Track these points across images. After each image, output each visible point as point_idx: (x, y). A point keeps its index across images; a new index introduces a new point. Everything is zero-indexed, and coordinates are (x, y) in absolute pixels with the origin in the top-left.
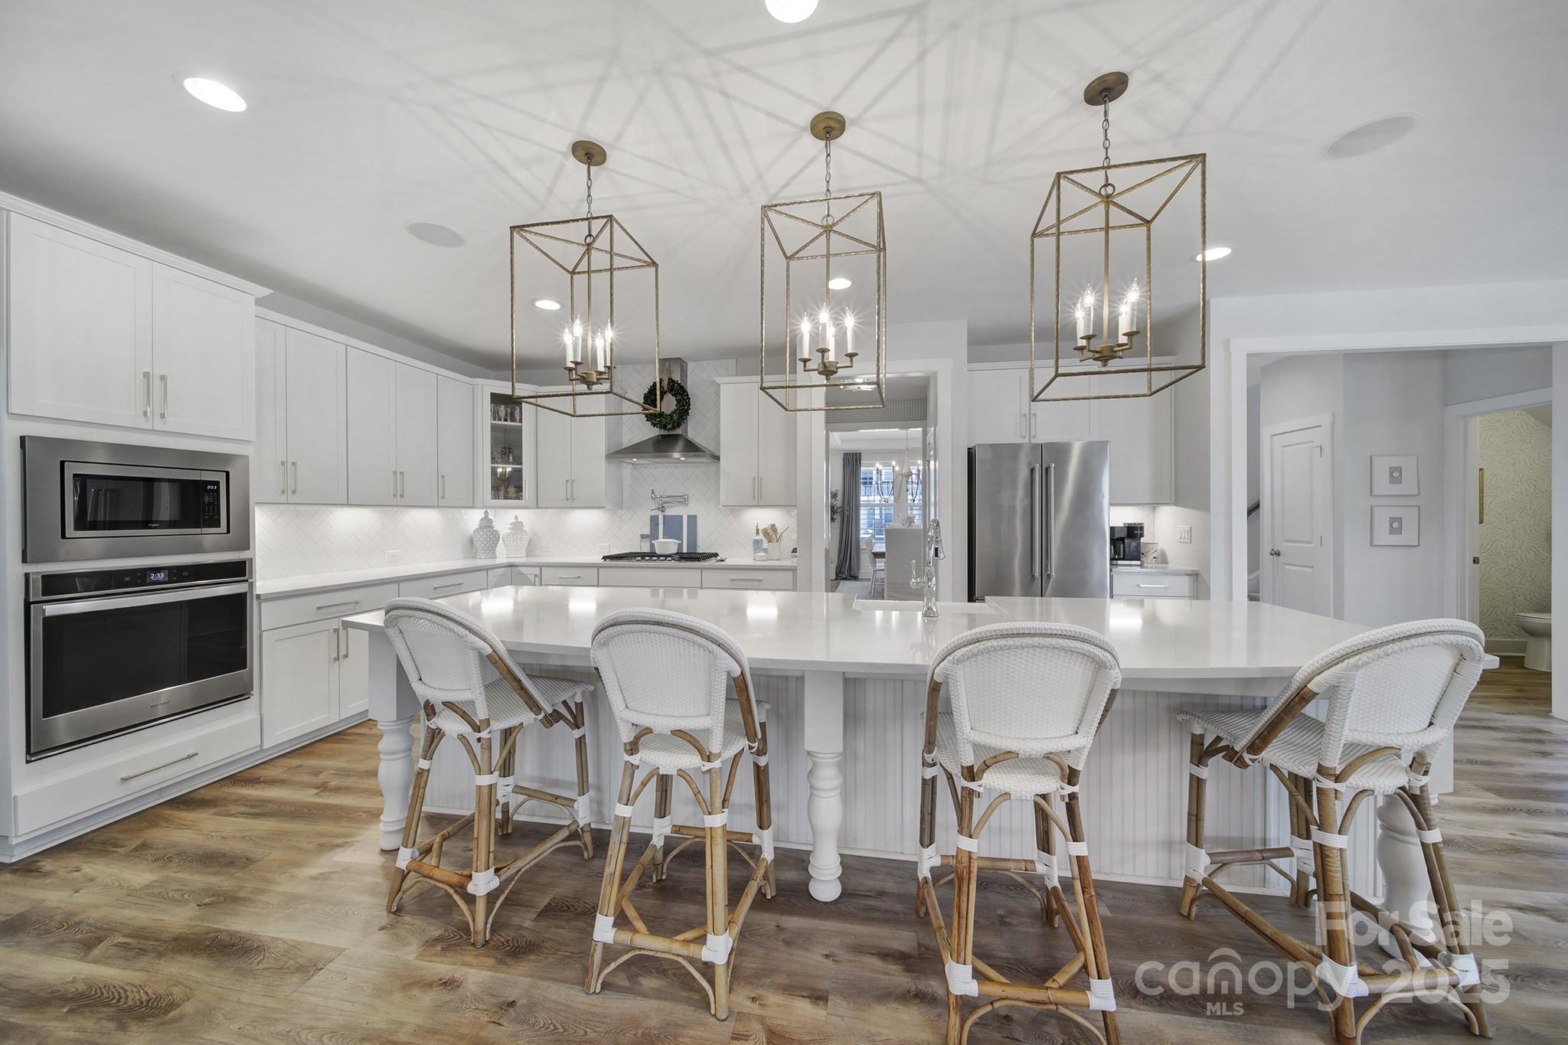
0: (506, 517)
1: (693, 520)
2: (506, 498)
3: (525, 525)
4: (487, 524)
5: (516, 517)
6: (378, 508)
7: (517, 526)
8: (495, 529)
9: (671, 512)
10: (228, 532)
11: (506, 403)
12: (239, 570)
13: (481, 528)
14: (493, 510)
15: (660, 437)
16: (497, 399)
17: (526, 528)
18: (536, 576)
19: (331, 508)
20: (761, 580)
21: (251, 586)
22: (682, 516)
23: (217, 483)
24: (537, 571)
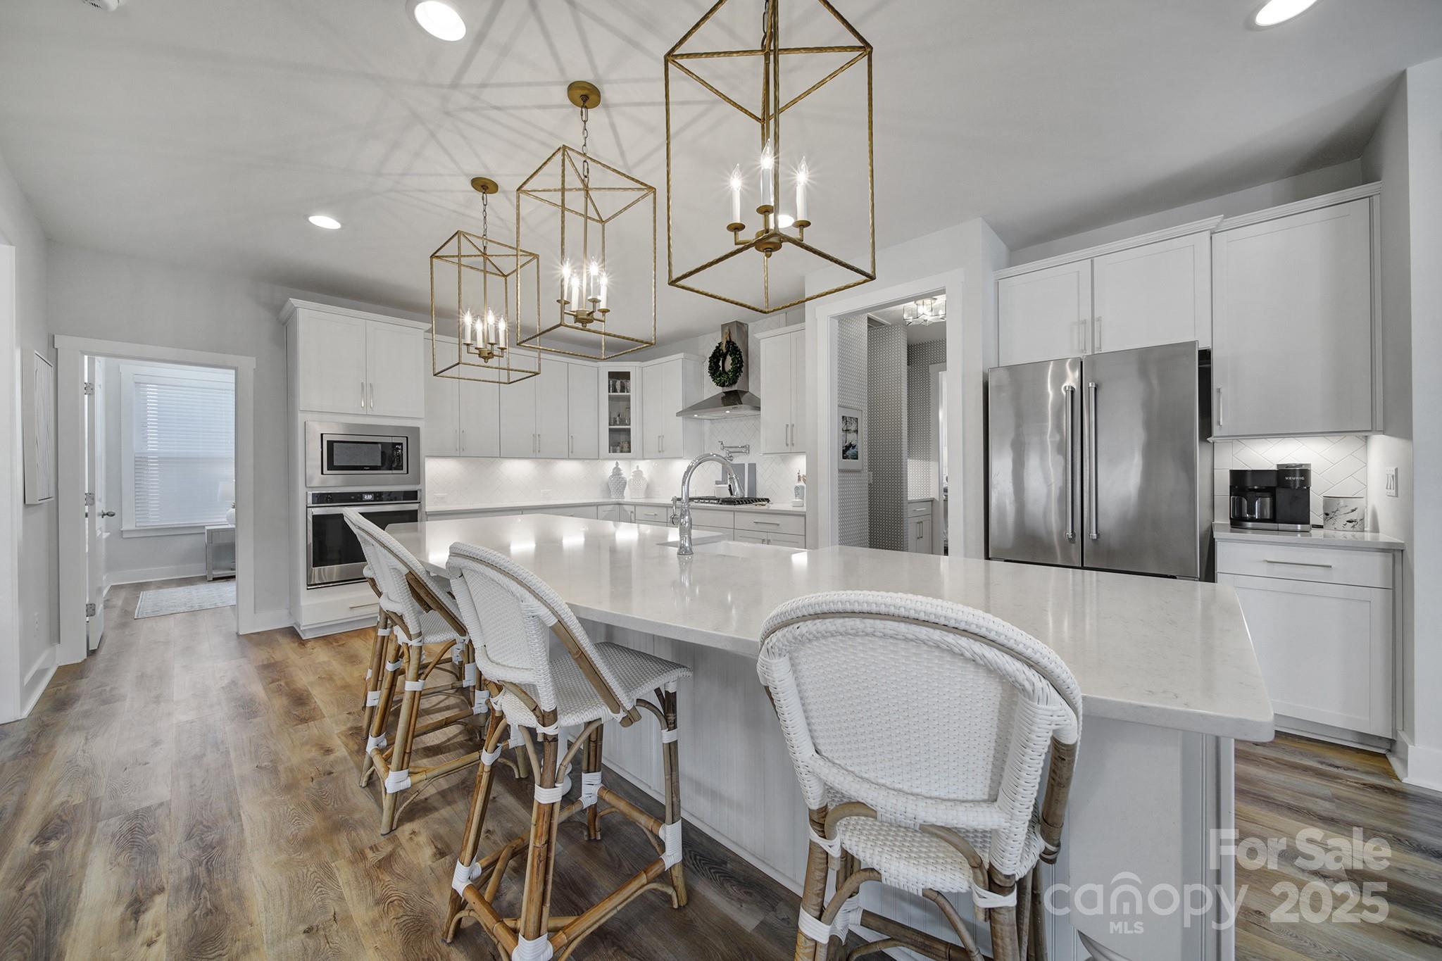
0: (629, 468)
1: (753, 467)
2: (621, 452)
3: (644, 473)
4: (617, 471)
5: (638, 467)
6: (581, 461)
7: (638, 474)
8: (623, 476)
9: (737, 461)
10: (408, 473)
11: (619, 379)
12: (412, 496)
13: (613, 475)
14: (621, 461)
15: (724, 395)
16: (612, 375)
17: (646, 475)
18: (632, 512)
19: (557, 461)
20: (778, 525)
21: (420, 507)
22: (744, 464)
23: (401, 444)
24: (632, 508)
